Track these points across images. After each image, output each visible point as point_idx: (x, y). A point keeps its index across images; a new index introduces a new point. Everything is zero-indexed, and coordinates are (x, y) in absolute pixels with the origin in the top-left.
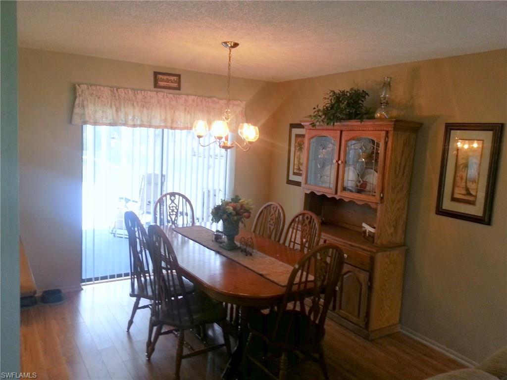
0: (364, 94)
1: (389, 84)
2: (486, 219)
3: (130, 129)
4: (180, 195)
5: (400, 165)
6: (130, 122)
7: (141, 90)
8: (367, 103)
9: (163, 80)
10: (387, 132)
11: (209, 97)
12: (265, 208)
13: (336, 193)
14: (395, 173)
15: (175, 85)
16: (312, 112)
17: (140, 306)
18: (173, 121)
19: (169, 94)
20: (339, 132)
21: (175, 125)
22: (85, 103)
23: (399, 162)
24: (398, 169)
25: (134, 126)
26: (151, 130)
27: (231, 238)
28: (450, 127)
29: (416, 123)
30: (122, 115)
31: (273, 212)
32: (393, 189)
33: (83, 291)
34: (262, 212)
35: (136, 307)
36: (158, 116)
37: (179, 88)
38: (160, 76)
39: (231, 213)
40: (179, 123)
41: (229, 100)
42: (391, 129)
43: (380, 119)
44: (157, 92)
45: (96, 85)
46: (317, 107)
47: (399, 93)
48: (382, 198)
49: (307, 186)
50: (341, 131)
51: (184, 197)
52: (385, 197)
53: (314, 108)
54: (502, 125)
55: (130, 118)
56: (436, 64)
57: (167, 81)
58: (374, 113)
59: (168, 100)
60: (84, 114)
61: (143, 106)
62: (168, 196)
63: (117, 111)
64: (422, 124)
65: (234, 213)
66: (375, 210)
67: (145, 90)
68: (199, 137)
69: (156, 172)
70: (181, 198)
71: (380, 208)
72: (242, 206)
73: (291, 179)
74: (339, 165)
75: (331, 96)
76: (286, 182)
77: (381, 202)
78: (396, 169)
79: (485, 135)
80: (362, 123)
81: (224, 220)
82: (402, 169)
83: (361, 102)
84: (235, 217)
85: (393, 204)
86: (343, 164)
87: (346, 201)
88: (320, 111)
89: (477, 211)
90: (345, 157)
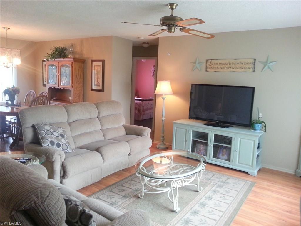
0: (65, 49)
1: (73, 45)
2: (102, 90)
5: (78, 74)
8: (67, 52)
10: (72, 63)
12: (29, 93)
13: (58, 86)
16: (47, 55)
20: (57, 63)
27: (12, 102)
28: (93, 61)
29: (83, 60)
31: (32, 94)
32: (76, 83)
34: (28, 94)
39: (11, 91)
41: (12, 49)
42: (73, 61)
43: (70, 58)
46: (49, 53)
47: (78, 49)
48: (72, 86)
49: (48, 85)
50: (58, 63)
53: (48, 53)
54: (104, 60)
56: (87, 39)
58: (68, 56)
64: (85, 60)
65: (12, 91)
66: (71, 91)
71: (72, 90)
72: (16, 89)
73: (44, 84)
74: (58, 75)
75: (54, 49)
76: (42, 85)
77: (72, 87)
78: (77, 76)
79: (101, 64)
80: (64, 59)
81: (8, 94)
82: (79, 76)
83: (65, 52)
84: (13, 93)
85: (77, 88)
86: (60, 75)
87: (62, 88)
88: (50, 54)
89: (100, 88)
90: (60, 72)
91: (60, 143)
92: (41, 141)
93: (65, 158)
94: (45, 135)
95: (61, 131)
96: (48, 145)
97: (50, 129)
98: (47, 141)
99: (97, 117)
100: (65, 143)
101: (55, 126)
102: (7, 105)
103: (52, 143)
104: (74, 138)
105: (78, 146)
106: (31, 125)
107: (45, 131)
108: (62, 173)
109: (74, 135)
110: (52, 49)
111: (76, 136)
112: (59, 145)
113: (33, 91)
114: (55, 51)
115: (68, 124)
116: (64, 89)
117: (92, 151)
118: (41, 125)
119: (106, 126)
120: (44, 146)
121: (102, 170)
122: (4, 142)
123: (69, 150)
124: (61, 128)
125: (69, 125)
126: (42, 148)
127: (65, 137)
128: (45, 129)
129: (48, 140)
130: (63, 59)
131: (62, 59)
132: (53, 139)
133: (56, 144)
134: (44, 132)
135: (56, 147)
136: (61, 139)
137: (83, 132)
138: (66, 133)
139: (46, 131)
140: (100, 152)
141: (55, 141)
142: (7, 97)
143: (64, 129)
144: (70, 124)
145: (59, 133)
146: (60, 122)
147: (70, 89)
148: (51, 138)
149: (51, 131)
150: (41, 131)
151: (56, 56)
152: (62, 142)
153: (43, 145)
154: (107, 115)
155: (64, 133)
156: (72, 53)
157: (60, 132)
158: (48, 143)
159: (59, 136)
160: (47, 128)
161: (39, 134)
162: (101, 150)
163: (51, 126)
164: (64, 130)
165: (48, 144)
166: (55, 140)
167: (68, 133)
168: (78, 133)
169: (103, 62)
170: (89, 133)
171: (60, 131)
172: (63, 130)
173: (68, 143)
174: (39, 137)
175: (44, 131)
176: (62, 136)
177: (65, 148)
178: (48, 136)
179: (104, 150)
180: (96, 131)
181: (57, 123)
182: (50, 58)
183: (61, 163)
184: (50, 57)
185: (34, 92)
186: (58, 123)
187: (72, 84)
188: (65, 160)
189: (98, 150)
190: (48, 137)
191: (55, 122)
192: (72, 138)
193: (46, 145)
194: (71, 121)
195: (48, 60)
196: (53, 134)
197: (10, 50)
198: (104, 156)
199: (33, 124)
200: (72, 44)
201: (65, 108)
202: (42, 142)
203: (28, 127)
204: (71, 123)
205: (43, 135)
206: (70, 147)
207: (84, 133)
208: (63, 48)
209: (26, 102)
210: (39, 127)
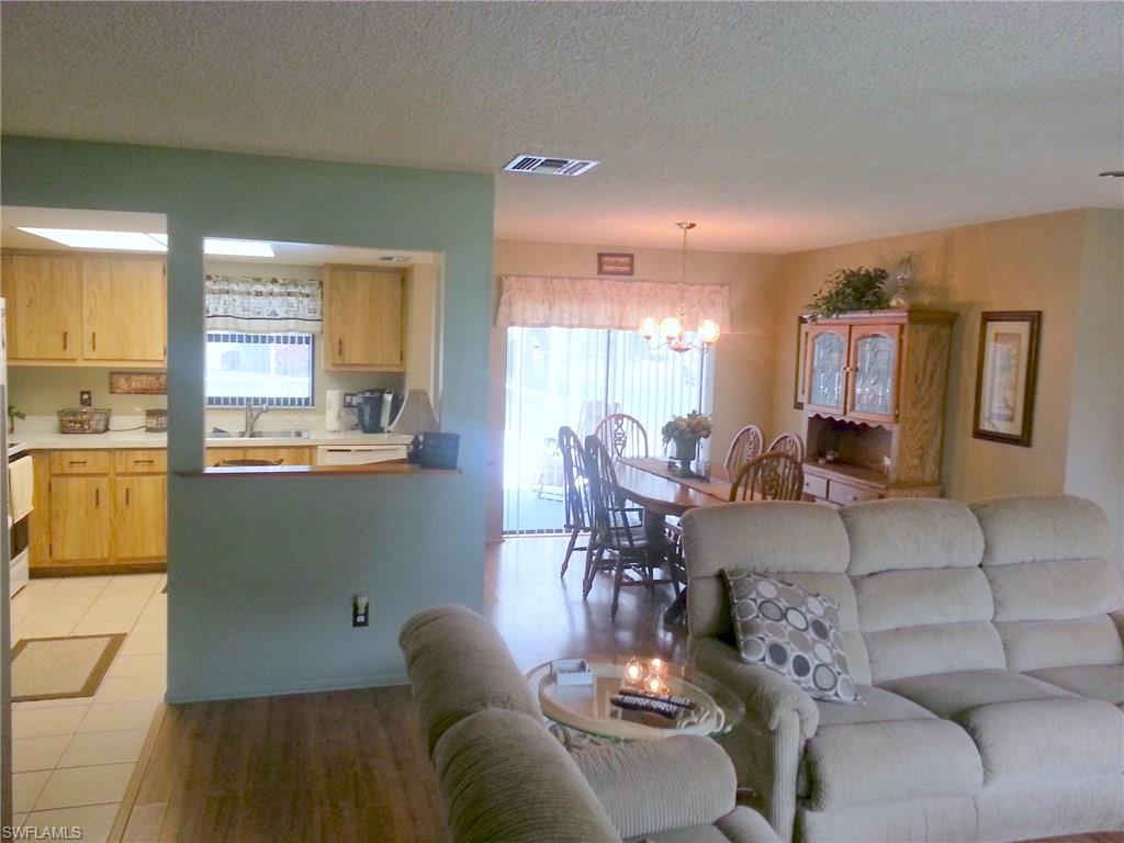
0: (882, 275)
1: (909, 259)
2: (1024, 439)
3: (566, 330)
4: (629, 418)
5: (924, 371)
6: (566, 322)
7: (580, 279)
8: (885, 287)
9: (610, 264)
10: (902, 326)
11: (673, 283)
12: (742, 434)
13: (845, 414)
14: (916, 381)
15: (626, 269)
16: (812, 301)
17: (576, 547)
18: (621, 318)
19: (618, 281)
20: (848, 328)
21: (624, 324)
22: (513, 299)
23: (922, 364)
24: (920, 376)
25: (571, 326)
26: (593, 331)
27: (686, 463)
28: (988, 317)
29: (950, 313)
30: (556, 312)
31: (752, 439)
32: (914, 404)
33: (504, 545)
34: (737, 440)
35: (571, 548)
36: (602, 311)
37: (631, 273)
38: (606, 259)
39: (684, 430)
40: (630, 320)
41: (704, 285)
42: (905, 321)
43: (897, 308)
44: (602, 280)
45: (526, 276)
46: (820, 292)
47: (930, 273)
48: (897, 416)
49: (811, 407)
50: (851, 326)
51: (634, 421)
52: (901, 416)
53: (816, 295)
54: (1040, 314)
55: (566, 315)
56: (971, 232)
57: (616, 264)
58: (888, 300)
59: (615, 290)
60: (511, 313)
61: (582, 300)
62: (613, 420)
63: (550, 308)
64: (956, 315)
65: (688, 429)
66: (890, 433)
67: (585, 279)
68: (648, 338)
69: (599, 399)
70: (630, 422)
71: (896, 430)
72: (699, 423)
73: (799, 400)
74: (848, 373)
75: (837, 278)
76: (793, 405)
77: (897, 422)
78: (917, 377)
79: (1022, 328)
80: (873, 315)
81: (676, 439)
82: (928, 375)
83: (878, 284)
84: (689, 436)
85: (915, 425)
86: (853, 371)
87: (858, 423)
88: (824, 298)
89: (1015, 429)
90: (856, 363)
91: (806, 656)
92: (741, 637)
93: (819, 727)
94: (758, 616)
95: (816, 608)
96: (763, 659)
97: (777, 598)
98: (761, 642)
99: (980, 566)
100: (828, 660)
101: (795, 587)
102: (670, 472)
103: (778, 654)
104: (872, 639)
105: (883, 676)
106: (714, 570)
107: (759, 601)
108: (803, 784)
109: (872, 627)
110: (830, 279)
111: (879, 633)
112: (801, 667)
113: (755, 428)
114: (841, 286)
115: (848, 582)
116: (864, 426)
117: (941, 715)
118: (749, 576)
119: (1019, 611)
120: (748, 663)
121: (977, 810)
122: (654, 595)
123: (840, 693)
124: (818, 595)
125: (855, 588)
126: (740, 665)
127: (831, 636)
128: (759, 594)
129: (762, 639)
130: (868, 315)
131: (864, 315)
132: (783, 637)
133: (791, 659)
134: (752, 603)
135: (793, 672)
136: (815, 642)
137: (910, 623)
138: (837, 619)
139: (762, 603)
140: (972, 732)
141: (788, 649)
142: (672, 447)
143: (832, 601)
144: (856, 582)
145: (809, 616)
146: (817, 569)
147: (887, 427)
148: (776, 635)
149: (780, 604)
150: (744, 600)
151: (843, 303)
152: (815, 654)
153: (743, 655)
154: (1030, 559)
155: (831, 620)
156: (907, 288)
157: (811, 612)
158: (764, 651)
159: (806, 629)
160: (767, 589)
161: (736, 608)
162: (976, 720)
163: (780, 585)
164: (829, 608)
165: (760, 657)
166: (788, 643)
167: (848, 618)
168: (887, 624)
169: (1035, 319)
170: (937, 631)
171: (812, 609)
172: (826, 605)
173: (839, 663)
174: (736, 621)
175: (754, 600)
176: (820, 629)
177: (826, 682)
178: (768, 622)
179: (994, 726)
180: (970, 627)
181: (807, 572)
182: (822, 313)
183: (803, 744)
184: (824, 307)
185: (760, 434)
186: (810, 574)
187: (897, 407)
188: (817, 734)
189: (963, 717)
190: (768, 627)
191: (798, 570)
192: (863, 641)
193: (756, 657)
194: (862, 569)
195: (814, 318)
196: (784, 616)
197: (697, 288)
198: (990, 752)
199: (721, 567)
200: (907, 255)
201: (843, 518)
202: (742, 643)
203: (703, 578)
204: (863, 577)
205: (750, 617)
206: (845, 680)
207: (916, 626)
208: (875, 269)
209: (731, 467)
210: (738, 584)
